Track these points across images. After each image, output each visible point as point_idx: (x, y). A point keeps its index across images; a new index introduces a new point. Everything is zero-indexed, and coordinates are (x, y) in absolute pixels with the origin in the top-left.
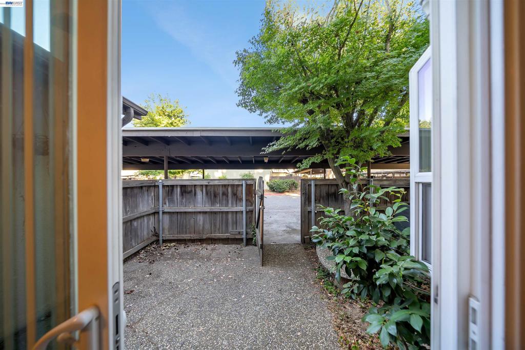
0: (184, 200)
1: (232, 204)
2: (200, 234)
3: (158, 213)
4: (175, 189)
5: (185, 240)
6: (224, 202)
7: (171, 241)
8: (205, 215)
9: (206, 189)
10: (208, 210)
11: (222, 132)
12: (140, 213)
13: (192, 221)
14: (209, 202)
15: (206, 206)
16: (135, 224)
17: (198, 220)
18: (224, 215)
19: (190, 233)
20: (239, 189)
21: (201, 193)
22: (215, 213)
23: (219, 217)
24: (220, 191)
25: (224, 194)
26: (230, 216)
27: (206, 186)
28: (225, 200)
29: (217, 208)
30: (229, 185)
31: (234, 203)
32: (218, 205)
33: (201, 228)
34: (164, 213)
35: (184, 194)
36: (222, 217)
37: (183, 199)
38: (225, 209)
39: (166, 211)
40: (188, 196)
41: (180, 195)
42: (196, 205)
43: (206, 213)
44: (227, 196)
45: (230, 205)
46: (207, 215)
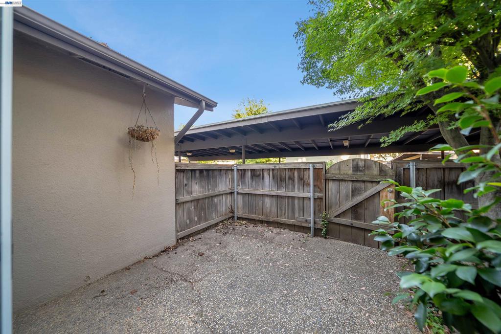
0: (254, 183)
1: (299, 189)
2: (267, 216)
3: (234, 193)
4: (247, 172)
5: (255, 220)
6: (290, 186)
7: (243, 219)
8: (271, 199)
9: (273, 173)
10: (275, 194)
11: (287, 115)
12: (219, 192)
13: (260, 203)
14: (275, 185)
15: (273, 189)
16: (215, 200)
17: (266, 203)
18: (290, 200)
19: (259, 215)
20: (307, 173)
21: (268, 176)
22: (281, 197)
23: (285, 201)
24: (286, 175)
25: (290, 178)
26: (296, 201)
27: (273, 169)
28: (292, 184)
29: (283, 192)
30: (295, 169)
31: (301, 188)
32: (284, 190)
33: (268, 210)
34: (238, 193)
35: (254, 177)
36: (288, 202)
37: (252, 182)
38: (291, 194)
39: (239, 192)
40: (257, 179)
41: (250, 179)
42: (264, 187)
43: (273, 196)
44: (294, 181)
45: (296, 190)
46: (274, 199)
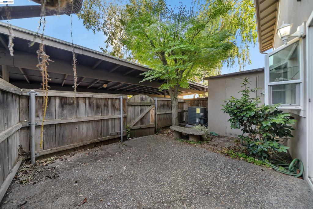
0: (65, 112)
1: (112, 113)
2: (83, 141)
3: (30, 127)
4: (53, 101)
5: (67, 150)
6: (105, 112)
8: (88, 124)
9: (89, 102)
10: (92, 119)
11: (102, 57)
13: (74, 131)
14: (92, 112)
15: (89, 116)
17: (81, 129)
18: (105, 122)
19: (72, 142)
20: (117, 101)
21: (84, 104)
22: (98, 121)
23: (101, 124)
24: (102, 102)
25: (105, 105)
26: (110, 122)
27: (89, 98)
28: (106, 110)
29: (100, 117)
30: (109, 98)
31: (113, 112)
32: (100, 115)
33: (84, 136)
34: (37, 127)
35: (65, 106)
36: (104, 124)
37: (63, 110)
38: (106, 117)
39: (40, 124)
40: (69, 108)
41: (59, 107)
42: (78, 116)
43: (89, 121)
44: (108, 107)
45: (110, 114)
46: (90, 124)
